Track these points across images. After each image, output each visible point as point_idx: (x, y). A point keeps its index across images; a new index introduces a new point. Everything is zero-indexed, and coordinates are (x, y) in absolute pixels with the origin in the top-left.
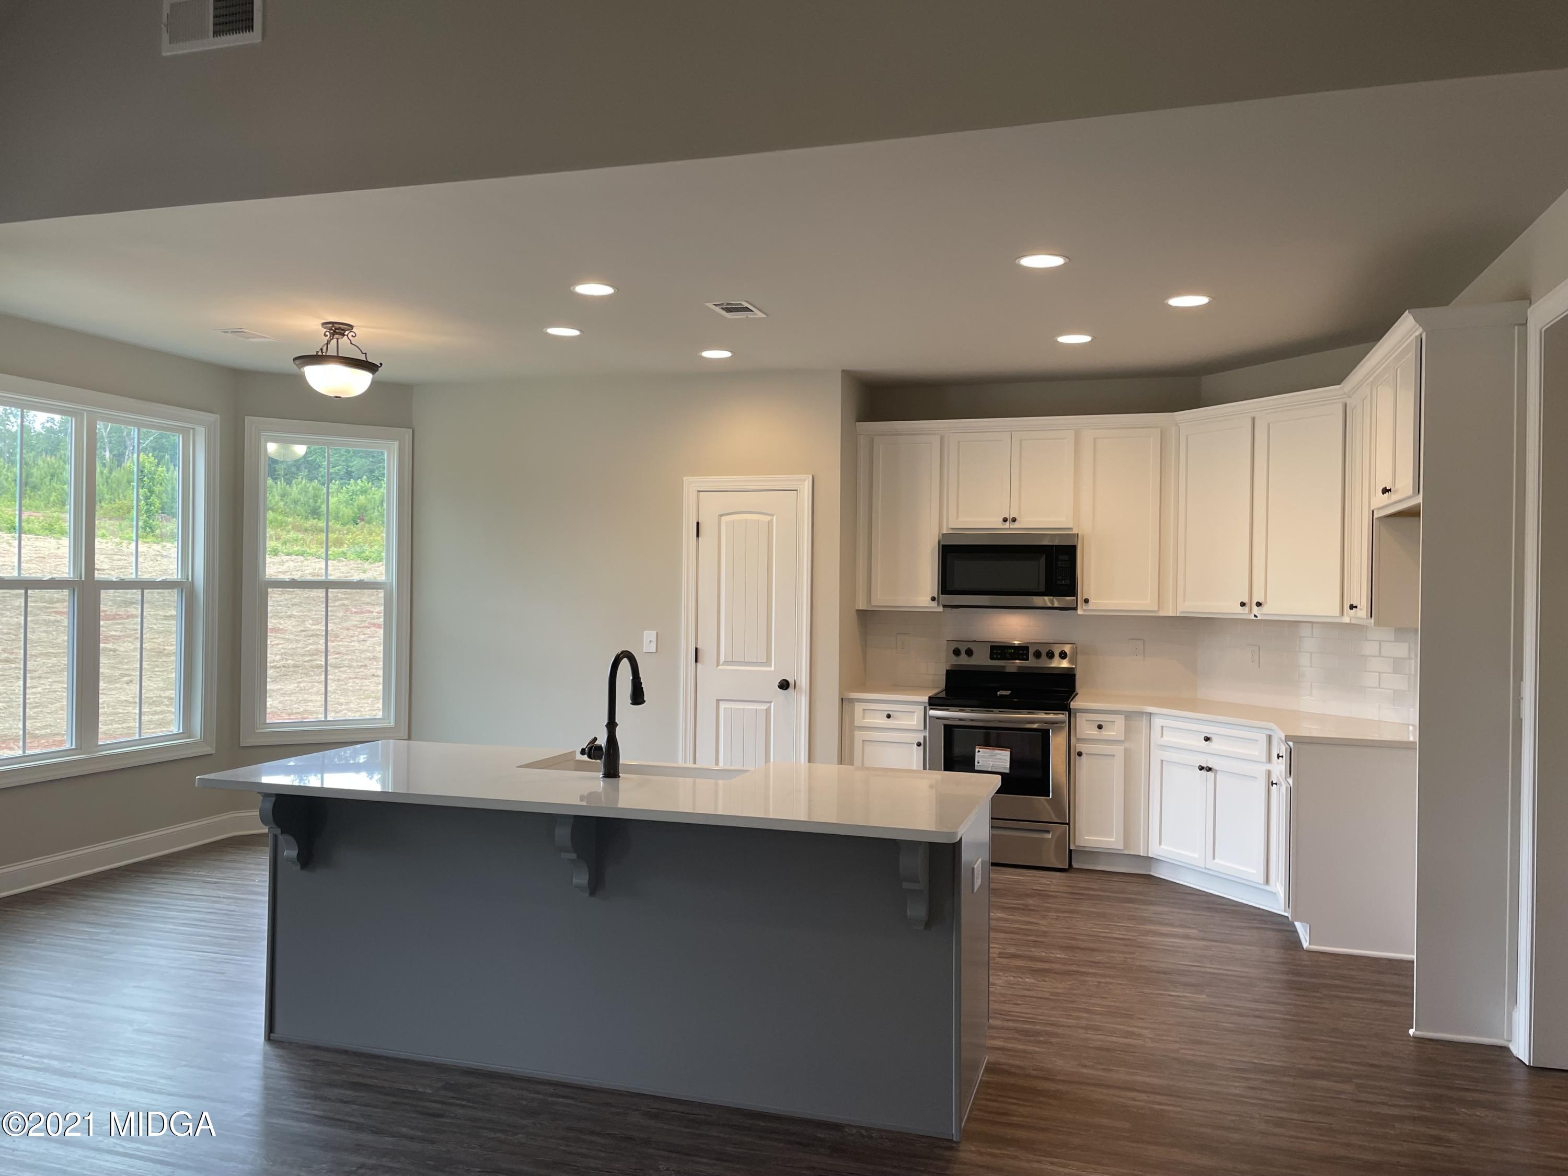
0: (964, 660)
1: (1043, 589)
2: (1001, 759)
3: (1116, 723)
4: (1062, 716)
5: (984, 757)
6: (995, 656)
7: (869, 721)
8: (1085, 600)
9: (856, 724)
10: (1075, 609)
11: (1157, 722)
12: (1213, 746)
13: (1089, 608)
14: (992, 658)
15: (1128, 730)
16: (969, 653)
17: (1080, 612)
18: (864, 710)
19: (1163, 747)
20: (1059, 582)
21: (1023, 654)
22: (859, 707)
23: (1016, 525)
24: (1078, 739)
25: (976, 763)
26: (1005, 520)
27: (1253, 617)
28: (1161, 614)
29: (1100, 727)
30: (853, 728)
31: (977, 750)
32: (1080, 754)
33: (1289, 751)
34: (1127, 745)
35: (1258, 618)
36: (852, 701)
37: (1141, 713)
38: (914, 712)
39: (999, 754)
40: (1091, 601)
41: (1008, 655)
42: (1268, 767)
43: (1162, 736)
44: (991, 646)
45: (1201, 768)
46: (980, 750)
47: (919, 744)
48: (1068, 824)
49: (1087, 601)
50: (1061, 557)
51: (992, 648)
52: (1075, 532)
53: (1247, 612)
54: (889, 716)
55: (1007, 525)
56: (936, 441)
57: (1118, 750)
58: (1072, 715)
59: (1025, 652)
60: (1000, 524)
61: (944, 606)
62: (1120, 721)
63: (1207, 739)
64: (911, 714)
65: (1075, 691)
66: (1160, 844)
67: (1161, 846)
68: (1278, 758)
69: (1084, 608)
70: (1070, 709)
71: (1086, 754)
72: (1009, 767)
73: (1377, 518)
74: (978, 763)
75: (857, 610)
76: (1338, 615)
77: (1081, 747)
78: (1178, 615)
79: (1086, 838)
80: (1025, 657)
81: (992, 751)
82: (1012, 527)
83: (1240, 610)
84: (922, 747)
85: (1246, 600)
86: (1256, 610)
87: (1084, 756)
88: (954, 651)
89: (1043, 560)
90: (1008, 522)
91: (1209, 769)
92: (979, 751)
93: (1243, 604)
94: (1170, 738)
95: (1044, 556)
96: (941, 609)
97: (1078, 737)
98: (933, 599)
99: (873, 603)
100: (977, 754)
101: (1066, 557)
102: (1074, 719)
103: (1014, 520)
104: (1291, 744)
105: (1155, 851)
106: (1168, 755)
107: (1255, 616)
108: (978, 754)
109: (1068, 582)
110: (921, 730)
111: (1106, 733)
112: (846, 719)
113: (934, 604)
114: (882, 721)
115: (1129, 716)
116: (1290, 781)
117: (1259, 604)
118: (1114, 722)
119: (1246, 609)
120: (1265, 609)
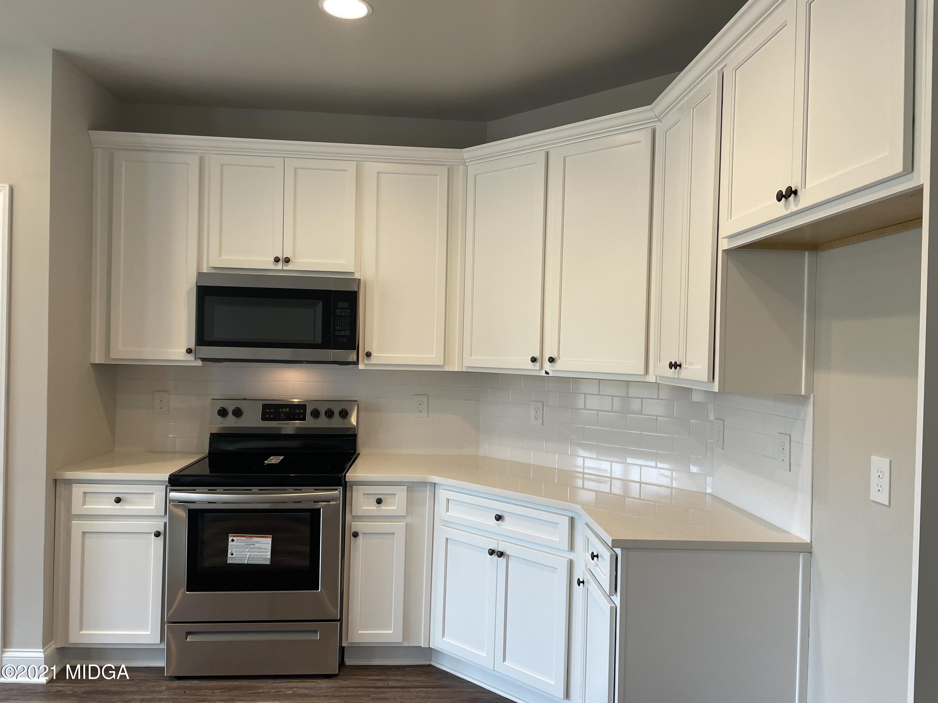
0: (231, 422)
1: (319, 341)
2: (260, 548)
3: (396, 495)
4: (337, 492)
5: (237, 547)
6: (267, 416)
7: (92, 507)
8: (367, 353)
9: (74, 512)
10: (356, 363)
11: (442, 495)
12: (505, 525)
13: (371, 362)
14: (264, 418)
15: (410, 503)
16: (238, 413)
17: (361, 367)
18: (85, 493)
19: (447, 523)
20: (337, 333)
21: (302, 414)
22: (77, 491)
23: (290, 267)
24: (354, 517)
25: (229, 556)
26: (277, 260)
27: (543, 374)
28: (446, 369)
29: (379, 501)
30: (70, 517)
31: (230, 539)
32: (356, 535)
33: (615, 558)
34: (409, 520)
35: (550, 375)
36: (69, 482)
37: (424, 484)
38: (153, 494)
39: (258, 542)
40: (374, 354)
41: (282, 416)
42: (571, 556)
43: (447, 511)
44: (263, 405)
45: (492, 552)
46: (234, 538)
47: (157, 534)
48: (341, 620)
49: (368, 355)
50: (340, 304)
51: (265, 407)
52: (357, 276)
53: (538, 368)
54: (118, 500)
55: (280, 266)
56: (194, 161)
57: (399, 527)
58: (348, 488)
59: (302, 411)
60: (269, 264)
61: (203, 360)
62: (401, 493)
63: (499, 518)
64: (148, 496)
65: (354, 453)
66: (443, 636)
67: (444, 638)
68: (593, 559)
69: (366, 362)
70: (346, 482)
71: (363, 534)
72: (269, 557)
73: (725, 251)
74: (232, 554)
75: (92, 364)
76: (643, 373)
77: (357, 526)
78: (464, 370)
79: (360, 632)
80: (301, 417)
81: (249, 539)
82: (285, 268)
83: (530, 365)
84: (161, 537)
85: (537, 355)
86: (547, 366)
87: (361, 537)
88: (218, 412)
89: (319, 307)
90: (280, 263)
91: (501, 554)
92: (233, 540)
93: (534, 360)
94: (455, 513)
95: (321, 303)
96: (199, 363)
97: (353, 515)
98: (189, 351)
99: (112, 356)
100: (230, 544)
101: (346, 305)
102: (350, 493)
103: (287, 260)
104: (618, 551)
105: (437, 643)
106: (452, 533)
107: (547, 373)
108: (232, 543)
109: (348, 333)
110: (162, 516)
111: (387, 508)
112: (62, 505)
113: (191, 357)
114: (109, 507)
115: (412, 487)
116: (617, 599)
117: (552, 360)
118: (395, 494)
119: (537, 365)
120: (558, 366)
